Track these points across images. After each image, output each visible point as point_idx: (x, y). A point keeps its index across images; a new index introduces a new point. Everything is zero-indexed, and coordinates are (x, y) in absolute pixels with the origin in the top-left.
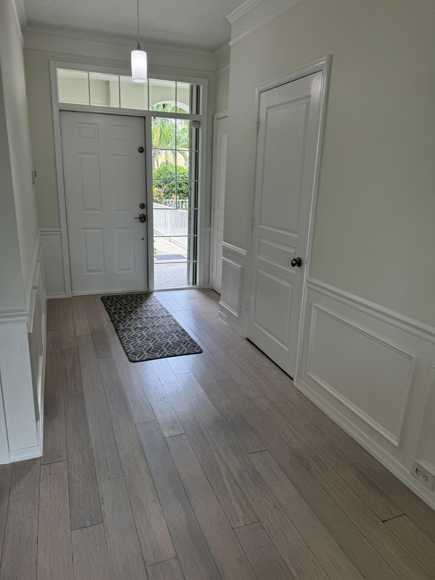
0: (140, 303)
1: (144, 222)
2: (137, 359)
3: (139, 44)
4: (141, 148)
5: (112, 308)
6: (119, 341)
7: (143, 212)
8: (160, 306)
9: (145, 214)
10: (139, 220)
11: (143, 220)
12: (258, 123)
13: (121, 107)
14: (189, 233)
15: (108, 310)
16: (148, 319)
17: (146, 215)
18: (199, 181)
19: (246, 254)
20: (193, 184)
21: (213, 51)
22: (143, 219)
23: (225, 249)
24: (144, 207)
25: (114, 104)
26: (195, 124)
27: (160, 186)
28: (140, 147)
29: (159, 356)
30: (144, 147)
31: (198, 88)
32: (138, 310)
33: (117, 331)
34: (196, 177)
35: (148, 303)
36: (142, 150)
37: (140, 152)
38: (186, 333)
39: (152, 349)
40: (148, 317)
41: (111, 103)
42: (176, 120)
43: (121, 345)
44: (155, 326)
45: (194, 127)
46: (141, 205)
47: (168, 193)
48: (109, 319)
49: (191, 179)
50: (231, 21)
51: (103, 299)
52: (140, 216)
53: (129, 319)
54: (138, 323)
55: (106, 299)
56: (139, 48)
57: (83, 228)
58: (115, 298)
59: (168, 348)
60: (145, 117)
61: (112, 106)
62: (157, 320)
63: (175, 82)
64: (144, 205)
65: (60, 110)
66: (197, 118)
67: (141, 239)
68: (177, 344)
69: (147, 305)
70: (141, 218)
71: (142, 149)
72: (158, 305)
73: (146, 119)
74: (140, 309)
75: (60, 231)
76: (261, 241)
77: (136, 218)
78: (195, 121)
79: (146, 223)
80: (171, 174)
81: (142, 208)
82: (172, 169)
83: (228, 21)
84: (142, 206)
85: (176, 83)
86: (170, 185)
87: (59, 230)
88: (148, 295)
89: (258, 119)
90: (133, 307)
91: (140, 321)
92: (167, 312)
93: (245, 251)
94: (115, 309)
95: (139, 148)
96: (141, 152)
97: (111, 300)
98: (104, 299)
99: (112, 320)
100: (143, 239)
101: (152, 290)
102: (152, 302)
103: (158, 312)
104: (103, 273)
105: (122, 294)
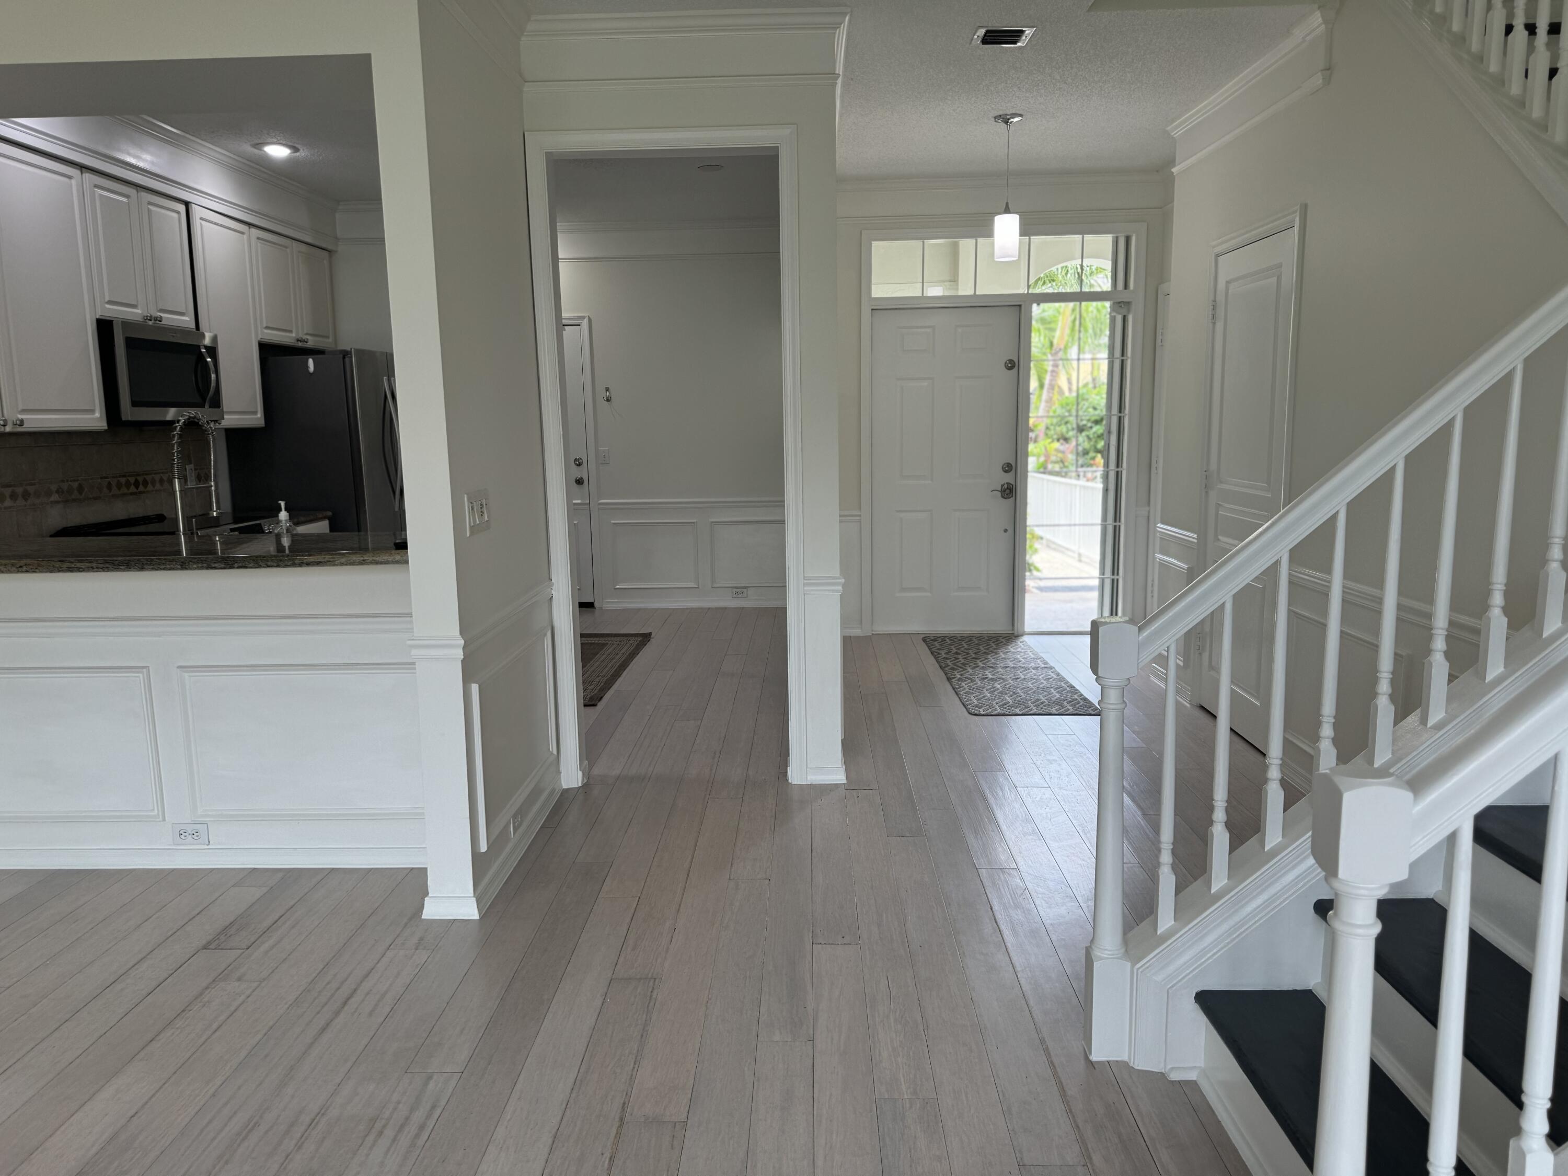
0: (995, 649)
1: (1010, 498)
2: (982, 713)
3: (1007, 204)
4: (1011, 361)
5: (943, 652)
6: (954, 692)
7: (1008, 478)
8: (1033, 654)
9: (1013, 482)
10: (999, 494)
11: (1007, 494)
12: (1214, 307)
13: (977, 293)
14: (1104, 518)
15: (936, 654)
16: (1008, 669)
17: (1014, 484)
18: (1126, 414)
19: (1196, 541)
20: (1115, 421)
21: (1158, 171)
22: (1008, 491)
23: (1163, 538)
24: (1011, 470)
25: (965, 289)
26: (1121, 306)
27: (1066, 440)
28: (1009, 360)
29: (1020, 713)
30: (1016, 360)
31: (1128, 240)
32: (989, 656)
33: (949, 679)
34: (1121, 408)
35: (1011, 648)
36: (1011, 365)
37: (1008, 369)
38: (1077, 690)
39: (1010, 704)
40: (1006, 667)
41: (960, 287)
42: (1081, 304)
43: (956, 696)
44: (1018, 678)
45: (1119, 313)
46: (1004, 466)
47: (1086, 453)
48: (937, 665)
49: (1111, 412)
50: (1176, 134)
51: (924, 640)
52: (1002, 486)
53: (971, 667)
54: (988, 673)
55: (932, 640)
56: (1007, 210)
57: (898, 511)
58: (948, 640)
59: (1038, 703)
60: (1020, 306)
61: (961, 293)
62: (1023, 671)
63: (1081, 236)
64: (1012, 466)
65: (872, 310)
66: (1125, 297)
67: (1003, 532)
68: (1059, 703)
69: (1007, 652)
70: (1005, 491)
71: (1013, 362)
72: (1030, 653)
73: (1023, 308)
74: (994, 656)
75: (860, 516)
76: (1220, 512)
77: (993, 491)
78: (1119, 303)
79: (1012, 499)
80: (1095, 409)
81: (1006, 471)
82: (1098, 398)
83: (1169, 134)
84: (1008, 468)
85: (1083, 237)
86: (1091, 436)
87: (859, 513)
88: (1012, 638)
89: (1215, 301)
90: (981, 652)
91: (993, 671)
92: (1046, 663)
93: (1195, 536)
94: (947, 653)
95: (1006, 362)
96: (1010, 369)
97: (942, 641)
98: (927, 640)
99: (941, 667)
100: (1006, 531)
101: (1020, 632)
102: (1018, 648)
103: (1028, 661)
104: (929, 594)
105: (961, 635)
